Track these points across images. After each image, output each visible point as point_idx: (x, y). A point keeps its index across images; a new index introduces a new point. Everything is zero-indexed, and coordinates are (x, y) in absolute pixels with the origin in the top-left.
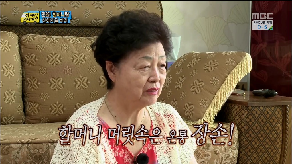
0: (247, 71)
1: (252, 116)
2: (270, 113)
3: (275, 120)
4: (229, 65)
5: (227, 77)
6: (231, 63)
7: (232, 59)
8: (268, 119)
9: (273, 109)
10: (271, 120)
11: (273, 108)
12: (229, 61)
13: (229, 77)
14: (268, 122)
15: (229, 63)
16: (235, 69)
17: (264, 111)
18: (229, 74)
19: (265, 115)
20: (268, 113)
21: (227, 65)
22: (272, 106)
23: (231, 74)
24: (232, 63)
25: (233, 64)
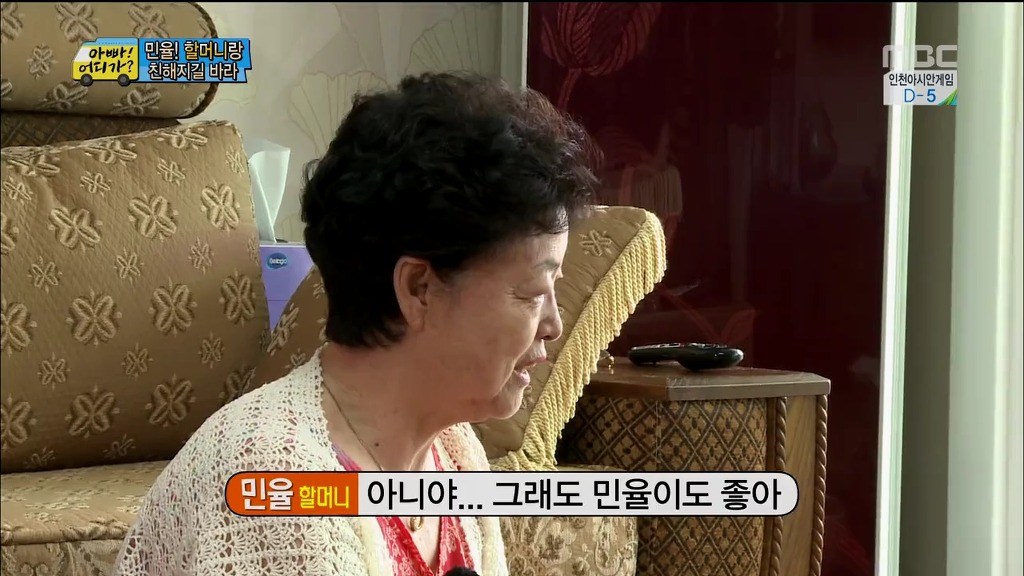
0: (655, 276)
1: (681, 436)
2: (735, 424)
3: (748, 452)
4: (593, 255)
5: (588, 297)
6: (599, 247)
7: (601, 234)
8: (729, 446)
9: (741, 412)
10: (738, 451)
11: (741, 408)
12: (590, 239)
13: (597, 297)
14: (728, 459)
15: (593, 247)
16: (614, 267)
17: (717, 418)
18: (595, 286)
19: (718, 431)
20: (728, 425)
21: (587, 253)
22: (738, 400)
23: (603, 286)
24: (603, 246)
25: (608, 250)
